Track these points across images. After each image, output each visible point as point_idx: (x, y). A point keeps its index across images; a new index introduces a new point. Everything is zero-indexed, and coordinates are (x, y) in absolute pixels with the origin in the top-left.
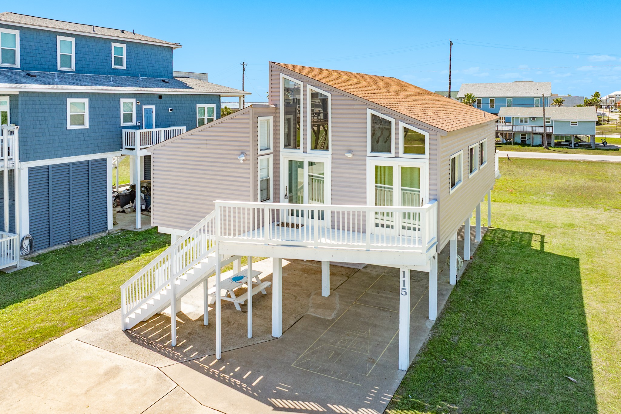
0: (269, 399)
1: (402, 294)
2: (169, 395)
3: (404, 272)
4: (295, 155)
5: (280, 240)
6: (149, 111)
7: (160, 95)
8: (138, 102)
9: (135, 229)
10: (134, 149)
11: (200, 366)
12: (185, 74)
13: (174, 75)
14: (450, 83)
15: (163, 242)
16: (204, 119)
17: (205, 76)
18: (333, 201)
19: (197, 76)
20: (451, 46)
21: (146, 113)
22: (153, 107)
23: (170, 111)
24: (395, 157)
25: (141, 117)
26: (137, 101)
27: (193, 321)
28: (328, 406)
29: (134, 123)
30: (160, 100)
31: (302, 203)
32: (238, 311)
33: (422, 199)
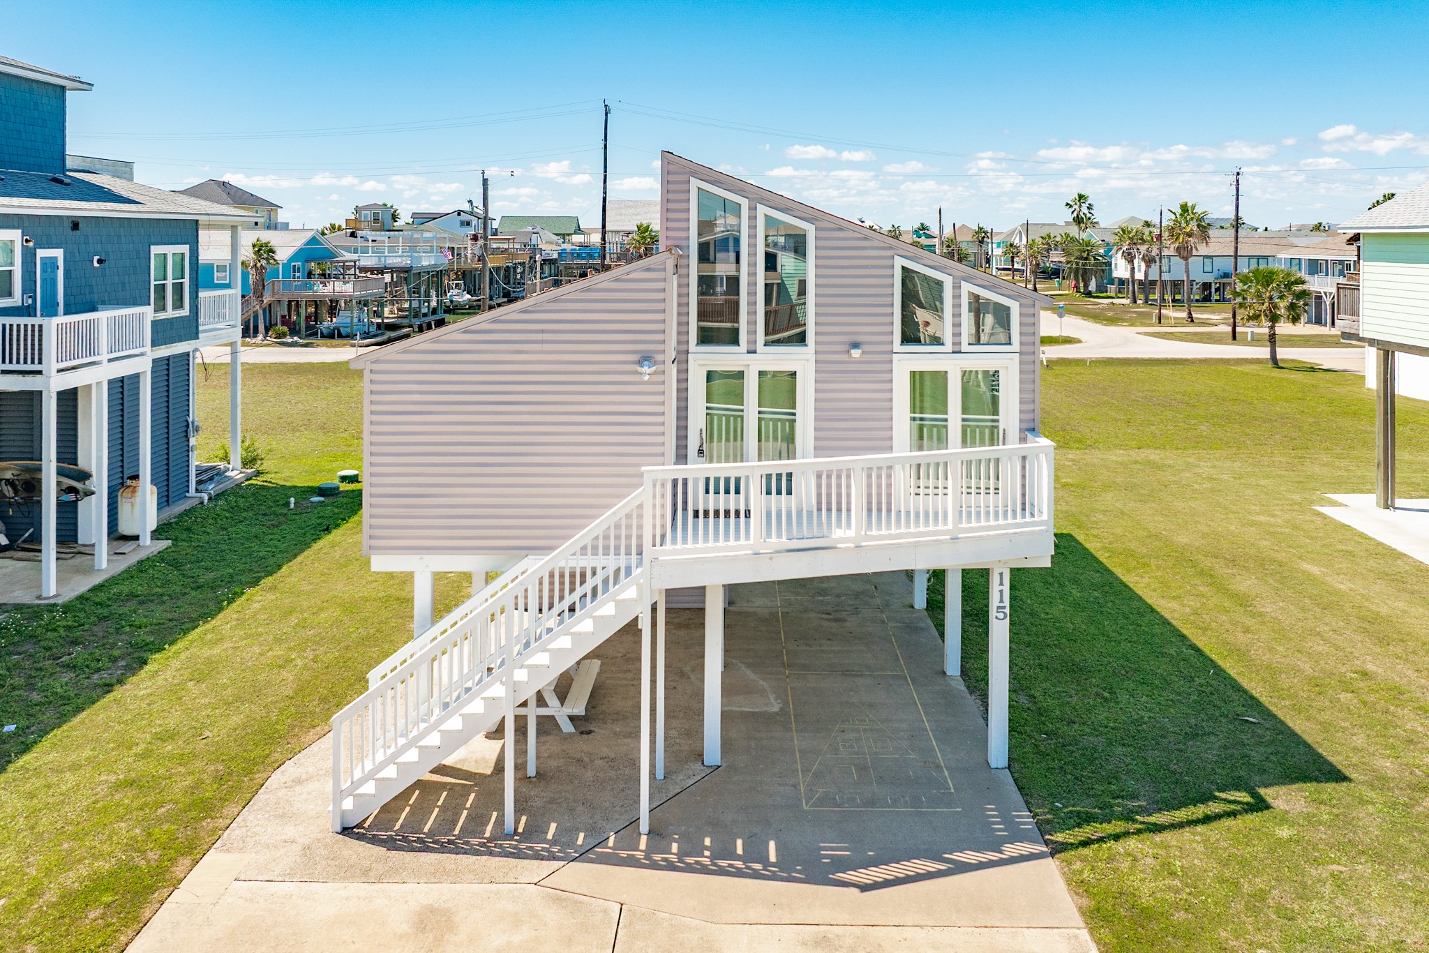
0: (831, 876)
1: (997, 618)
2: (625, 927)
3: (1001, 574)
4: (723, 358)
5: (784, 539)
6: (50, 264)
7: (74, 219)
8: (27, 241)
9: (39, 597)
10: (40, 372)
11: (623, 857)
12: (84, 161)
13: (69, 163)
14: (605, 199)
15: (170, 620)
16: (164, 284)
17: (128, 169)
18: (819, 450)
19: (110, 168)
20: (606, 115)
21: (43, 271)
22: (58, 253)
23: (96, 264)
24: (953, 352)
25: (33, 283)
26: (25, 238)
27: (489, 776)
28: (945, 858)
29: (17, 299)
30: (75, 232)
31: (742, 461)
32: (570, 735)
33: (1004, 430)
